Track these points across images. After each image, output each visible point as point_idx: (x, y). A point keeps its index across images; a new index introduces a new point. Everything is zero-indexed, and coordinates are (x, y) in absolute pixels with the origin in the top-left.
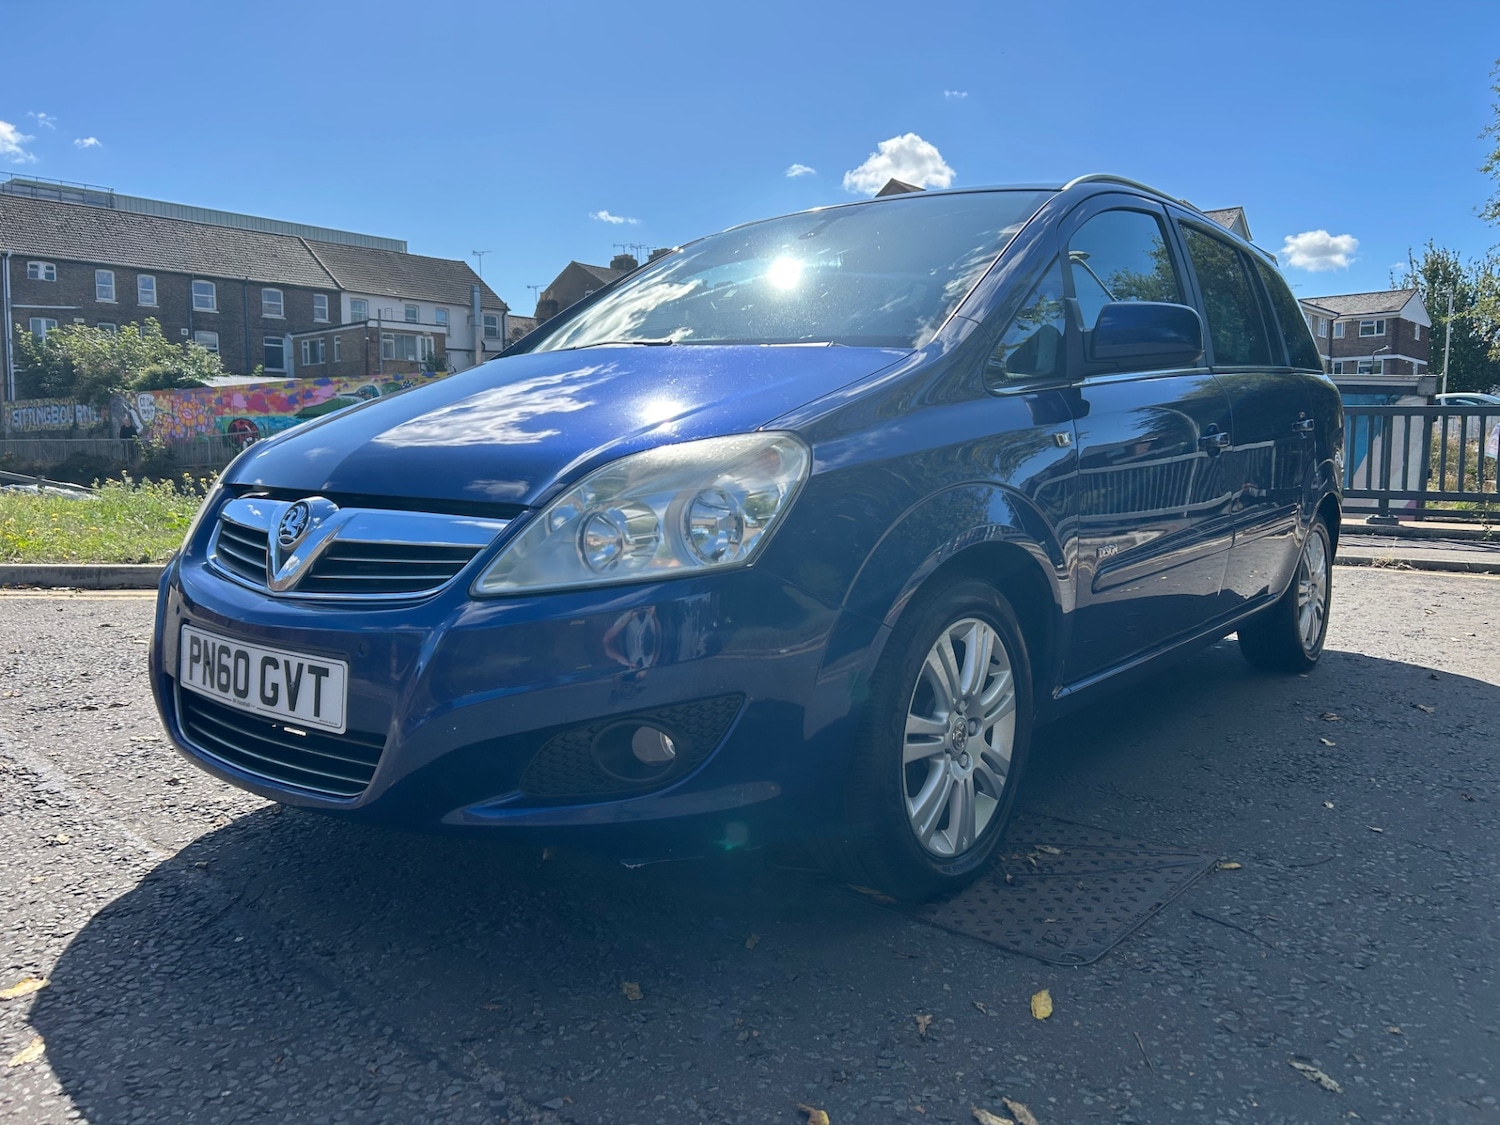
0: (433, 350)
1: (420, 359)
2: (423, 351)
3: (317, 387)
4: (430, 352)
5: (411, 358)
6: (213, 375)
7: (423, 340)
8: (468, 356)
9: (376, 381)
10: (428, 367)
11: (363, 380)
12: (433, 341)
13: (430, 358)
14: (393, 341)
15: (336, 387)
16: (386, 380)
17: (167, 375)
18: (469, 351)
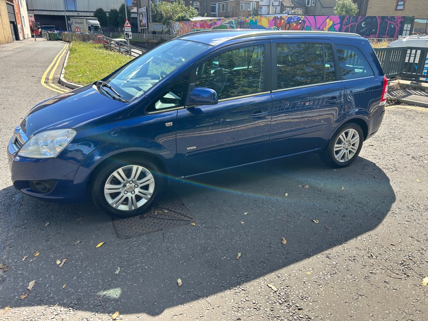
0: (255, 7)
1: (251, 10)
2: (252, 7)
3: (218, 21)
4: (254, 7)
5: (249, 10)
6: (193, 17)
7: (253, 4)
8: (268, 7)
9: (233, 19)
10: (253, 12)
11: (229, 19)
12: (255, 4)
13: (254, 9)
14: (244, 4)
15: (222, 21)
16: (235, 19)
17: (182, 17)
18: (268, 6)
